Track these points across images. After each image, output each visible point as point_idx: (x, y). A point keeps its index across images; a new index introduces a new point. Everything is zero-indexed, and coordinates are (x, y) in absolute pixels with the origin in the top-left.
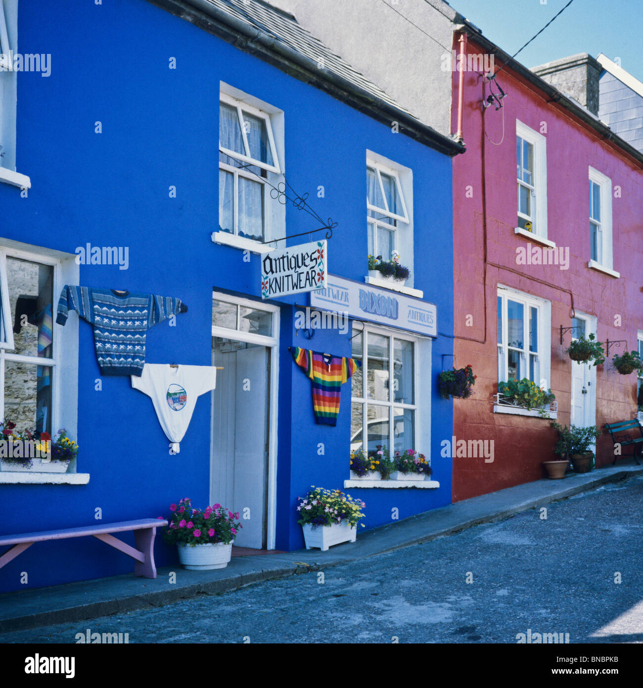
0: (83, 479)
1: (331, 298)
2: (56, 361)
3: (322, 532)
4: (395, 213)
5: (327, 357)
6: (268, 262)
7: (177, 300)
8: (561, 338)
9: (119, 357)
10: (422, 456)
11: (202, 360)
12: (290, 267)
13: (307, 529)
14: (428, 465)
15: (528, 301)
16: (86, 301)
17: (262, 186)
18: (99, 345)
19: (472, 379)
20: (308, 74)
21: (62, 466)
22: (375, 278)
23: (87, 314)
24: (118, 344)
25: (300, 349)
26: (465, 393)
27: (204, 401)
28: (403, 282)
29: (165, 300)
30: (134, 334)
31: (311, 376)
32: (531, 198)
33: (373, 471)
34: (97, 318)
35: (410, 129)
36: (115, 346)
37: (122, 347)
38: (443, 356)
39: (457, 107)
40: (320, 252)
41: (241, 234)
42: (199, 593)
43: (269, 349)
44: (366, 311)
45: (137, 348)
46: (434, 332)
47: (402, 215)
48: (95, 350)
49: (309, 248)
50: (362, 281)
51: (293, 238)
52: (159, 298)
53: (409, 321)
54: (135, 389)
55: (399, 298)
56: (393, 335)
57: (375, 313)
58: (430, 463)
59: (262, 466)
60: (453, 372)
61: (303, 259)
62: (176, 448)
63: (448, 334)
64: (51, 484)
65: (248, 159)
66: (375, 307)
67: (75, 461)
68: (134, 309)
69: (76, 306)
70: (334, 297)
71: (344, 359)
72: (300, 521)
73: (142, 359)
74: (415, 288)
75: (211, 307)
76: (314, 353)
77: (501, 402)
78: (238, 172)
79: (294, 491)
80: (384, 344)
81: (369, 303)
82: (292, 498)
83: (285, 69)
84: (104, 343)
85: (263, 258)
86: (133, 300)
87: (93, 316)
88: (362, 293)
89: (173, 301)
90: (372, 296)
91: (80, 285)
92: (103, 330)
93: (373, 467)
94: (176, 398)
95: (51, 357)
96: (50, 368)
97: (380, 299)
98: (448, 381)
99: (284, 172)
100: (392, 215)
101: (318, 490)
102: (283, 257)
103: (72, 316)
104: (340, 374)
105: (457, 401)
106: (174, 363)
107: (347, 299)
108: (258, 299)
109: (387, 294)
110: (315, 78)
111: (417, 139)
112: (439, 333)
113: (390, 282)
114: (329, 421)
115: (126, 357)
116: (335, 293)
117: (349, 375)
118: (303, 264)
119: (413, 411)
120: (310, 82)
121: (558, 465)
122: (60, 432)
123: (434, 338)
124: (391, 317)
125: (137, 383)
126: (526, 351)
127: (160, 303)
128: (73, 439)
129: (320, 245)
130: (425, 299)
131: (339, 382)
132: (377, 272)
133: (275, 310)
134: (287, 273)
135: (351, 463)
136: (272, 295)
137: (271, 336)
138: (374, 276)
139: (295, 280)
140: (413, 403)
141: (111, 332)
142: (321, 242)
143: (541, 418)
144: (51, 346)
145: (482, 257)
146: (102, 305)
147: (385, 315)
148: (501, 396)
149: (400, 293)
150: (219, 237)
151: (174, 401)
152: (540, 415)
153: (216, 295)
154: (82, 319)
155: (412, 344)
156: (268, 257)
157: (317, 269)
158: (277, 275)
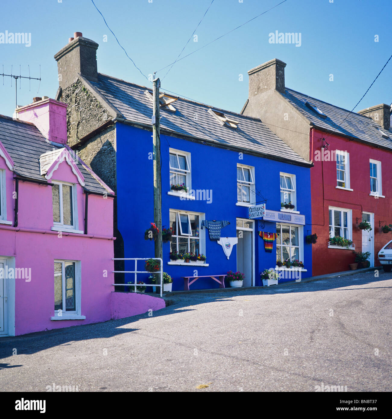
0: (207, 265)
1: (269, 217)
2: (200, 238)
3: (267, 281)
4: (291, 189)
5: (268, 233)
6: (251, 209)
7: (227, 221)
8: (357, 222)
9: (214, 236)
10: (301, 262)
11: (234, 236)
12: (256, 211)
13: (264, 281)
14: (303, 264)
15: (343, 210)
16: (207, 224)
17: (249, 187)
18: (210, 234)
19: (317, 238)
20: (261, 155)
21: (203, 262)
22: (284, 210)
23: (207, 226)
24: (214, 233)
25: (260, 232)
26: (315, 242)
27: (235, 246)
28: (293, 209)
29: (224, 221)
30: (218, 230)
31: (264, 239)
32: (344, 174)
33: (284, 265)
34: (210, 227)
35: (294, 163)
36: (213, 234)
37: (215, 234)
38: (308, 231)
39: (311, 152)
40: (264, 207)
41: (244, 201)
42: (235, 290)
43: (252, 232)
44: (280, 219)
45: (219, 234)
46: (304, 224)
47: (293, 189)
48: (209, 235)
49: (261, 206)
50: (279, 211)
51: (258, 203)
52: (223, 221)
53: (295, 221)
54: (218, 244)
55: (291, 214)
56: (290, 225)
57: (283, 220)
58: (304, 264)
59: (251, 264)
60: (310, 236)
61: (259, 208)
62: (228, 258)
63: (309, 223)
64: (201, 266)
65: (245, 182)
66: (283, 218)
67: (205, 261)
68: (217, 224)
69: (205, 225)
70: (270, 216)
71: (274, 233)
72: (262, 279)
73: (220, 236)
74: (297, 211)
75: (236, 221)
76: (264, 232)
77: (330, 244)
78: (242, 185)
79: (260, 270)
80: (288, 228)
81: (281, 217)
82: (259, 272)
83: (254, 155)
84: (211, 233)
85: (249, 208)
86: (217, 222)
87: (209, 227)
88: (279, 214)
89: (227, 222)
90: (282, 215)
91: (206, 220)
92: (211, 230)
93: (284, 264)
94: (228, 246)
95: (199, 237)
96: (199, 240)
97: (285, 215)
98: (309, 239)
99: (255, 183)
100: (290, 190)
101: (267, 270)
102: (254, 208)
103: (204, 227)
104: (272, 238)
105: (313, 245)
106: (227, 237)
107: (274, 217)
108: (248, 219)
109: (287, 214)
110: (263, 156)
111: (297, 165)
112: (306, 224)
113: (289, 210)
114: (270, 251)
115: (216, 236)
116: (271, 215)
117: (275, 238)
118: (259, 210)
119: (298, 248)
120: (262, 157)
121: (354, 265)
122: (202, 254)
123: (304, 226)
124: (289, 220)
125: (219, 242)
126: (342, 227)
127: (223, 223)
128: (205, 256)
129: (263, 205)
130: (300, 214)
131: (272, 240)
132: (284, 207)
133: (253, 221)
134: (256, 212)
135: (277, 263)
136: (252, 218)
137: (252, 228)
138: (283, 209)
139: (257, 214)
140: (298, 246)
141: (213, 230)
142: (264, 204)
143: (348, 250)
144: (199, 234)
145: (323, 198)
146: (210, 224)
147: (287, 220)
148: (330, 243)
149: (291, 213)
150: (238, 204)
151: (227, 246)
152: (347, 249)
153: (237, 219)
154: (206, 228)
155: (298, 227)
156: (250, 208)
157: (263, 211)
158: (253, 213)
